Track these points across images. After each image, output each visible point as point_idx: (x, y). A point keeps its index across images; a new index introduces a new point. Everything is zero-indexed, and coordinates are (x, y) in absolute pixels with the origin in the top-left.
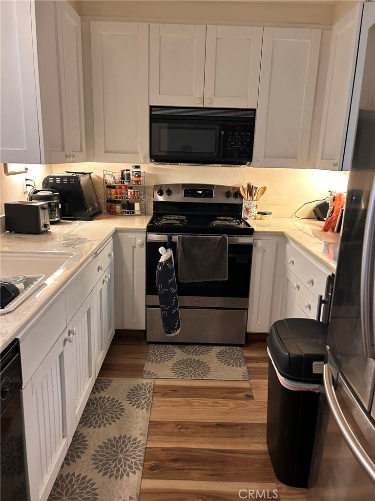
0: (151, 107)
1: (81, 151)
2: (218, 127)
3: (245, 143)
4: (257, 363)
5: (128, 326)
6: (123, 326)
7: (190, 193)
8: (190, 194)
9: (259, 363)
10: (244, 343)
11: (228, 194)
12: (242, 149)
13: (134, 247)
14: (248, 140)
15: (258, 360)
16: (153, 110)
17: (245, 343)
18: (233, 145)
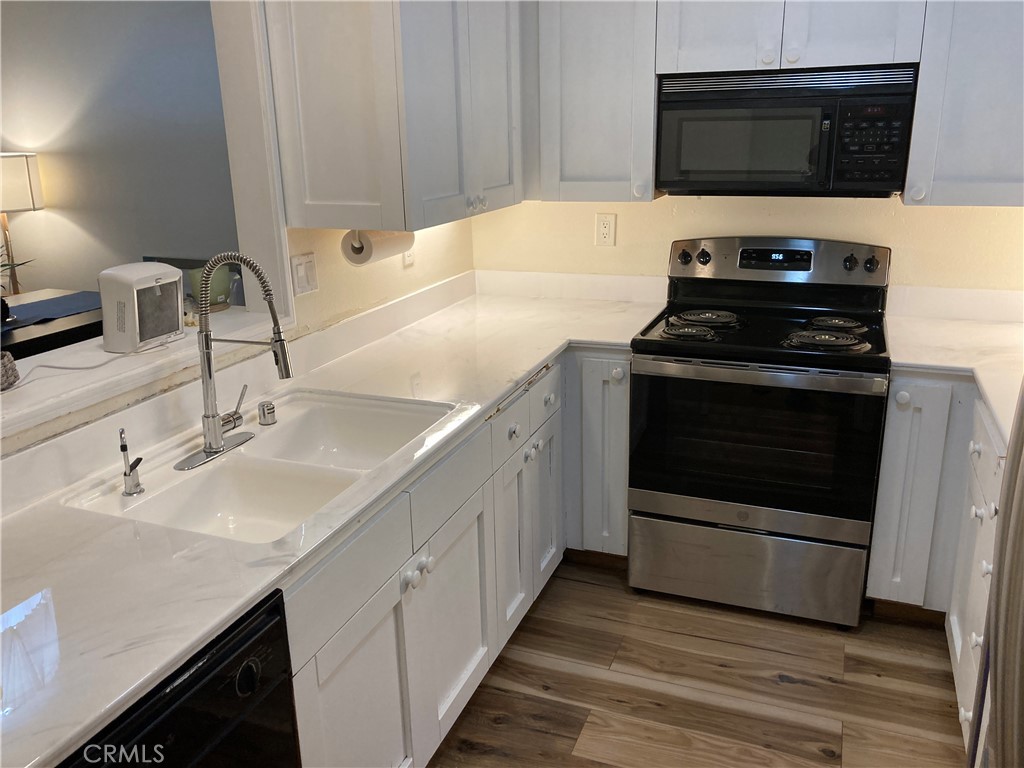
0: (661, 78)
1: (511, 182)
2: (817, 112)
3: (886, 148)
4: (879, 675)
5: (593, 544)
6: (582, 543)
7: (754, 259)
8: (753, 262)
9: (882, 679)
10: (856, 625)
11: (850, 262)
12: (876, 162)
13: (605, 382)
14: (895, 139)
15: (883, 670)
16: (665, 82)
17: (860, 622)
18: (855, 152)
